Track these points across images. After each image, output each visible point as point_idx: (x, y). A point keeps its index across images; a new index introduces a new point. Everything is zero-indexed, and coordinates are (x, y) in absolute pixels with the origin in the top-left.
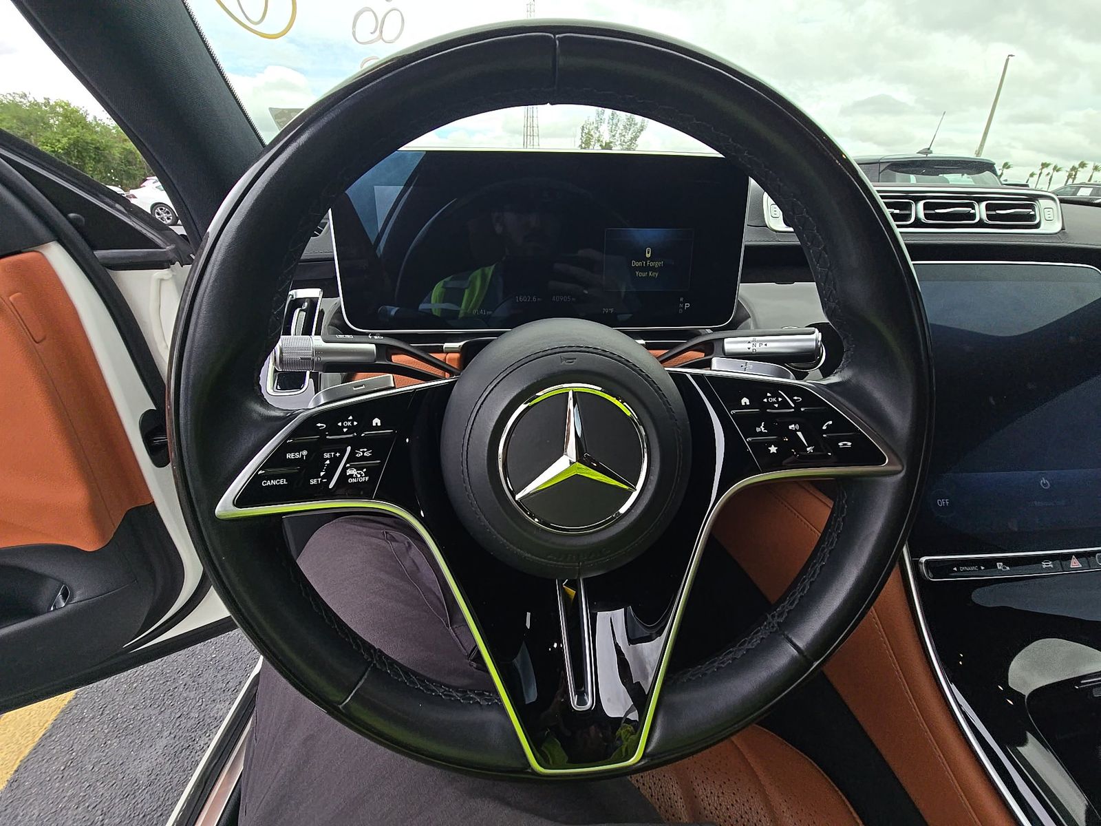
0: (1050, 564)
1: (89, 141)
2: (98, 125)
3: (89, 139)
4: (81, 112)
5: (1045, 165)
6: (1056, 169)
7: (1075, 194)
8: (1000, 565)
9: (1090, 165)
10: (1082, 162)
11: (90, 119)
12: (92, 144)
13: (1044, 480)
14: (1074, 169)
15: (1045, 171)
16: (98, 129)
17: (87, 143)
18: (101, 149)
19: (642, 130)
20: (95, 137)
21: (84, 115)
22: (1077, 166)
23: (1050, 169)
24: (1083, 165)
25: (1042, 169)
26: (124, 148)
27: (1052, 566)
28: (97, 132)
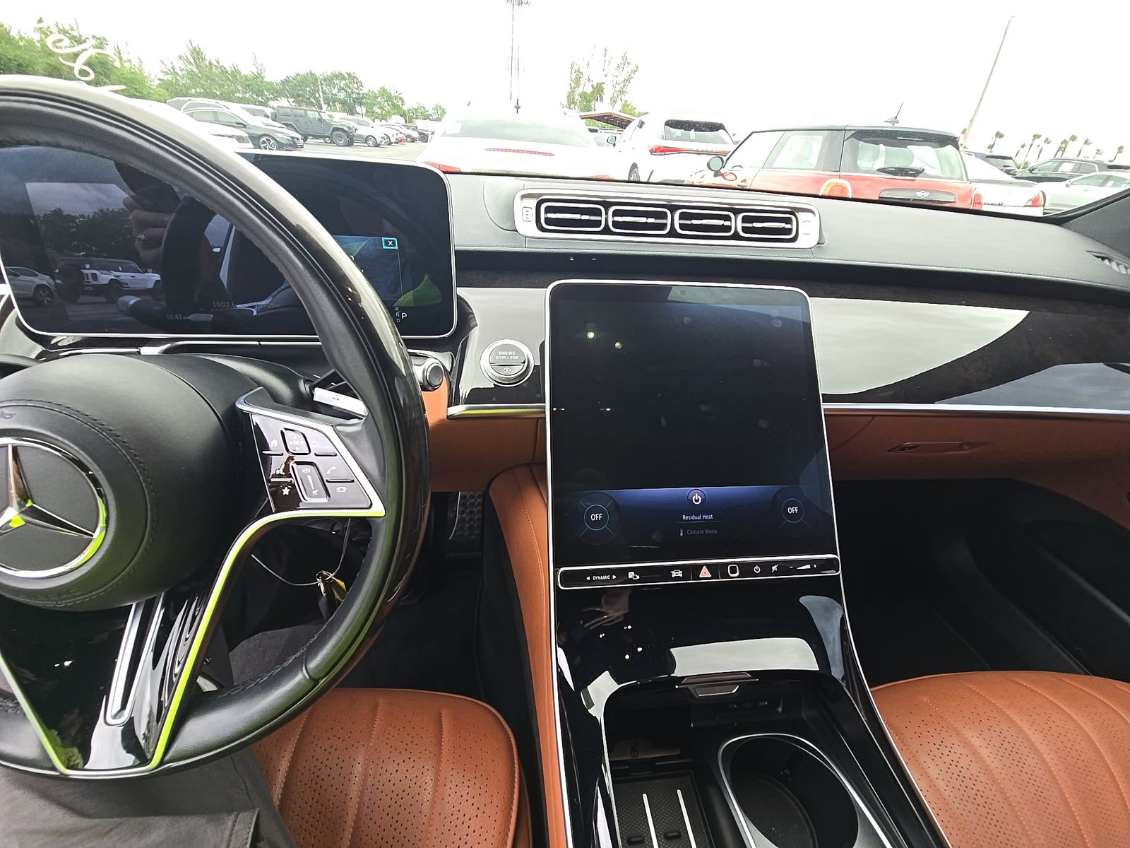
0: (680, 574)
1: (12, 58)
2: (22, 38)
3: (11, 56)
4: (5, 27)
5: (1036, 137)
6: (1048, 142)
7: (1056, 169)
8: (631, 575)
9: (1081, 141)
10: (1073, 136)
11: (13, 33)
12: (15, 60)
13: (697, 497)
14: (1065, 142)
15: (1037, 142)
16: (21, 44)
17: (10, 60)
18: (24, 65)
19: (636, 71)
20: (18, 53)
21: (8, 28)
22: (1068, 139)
23: (1040, 141)
24: (1073, 138)
25: (1033, 141)
26: (49, 64)
27: (681, 575)
28: (20, 47)
